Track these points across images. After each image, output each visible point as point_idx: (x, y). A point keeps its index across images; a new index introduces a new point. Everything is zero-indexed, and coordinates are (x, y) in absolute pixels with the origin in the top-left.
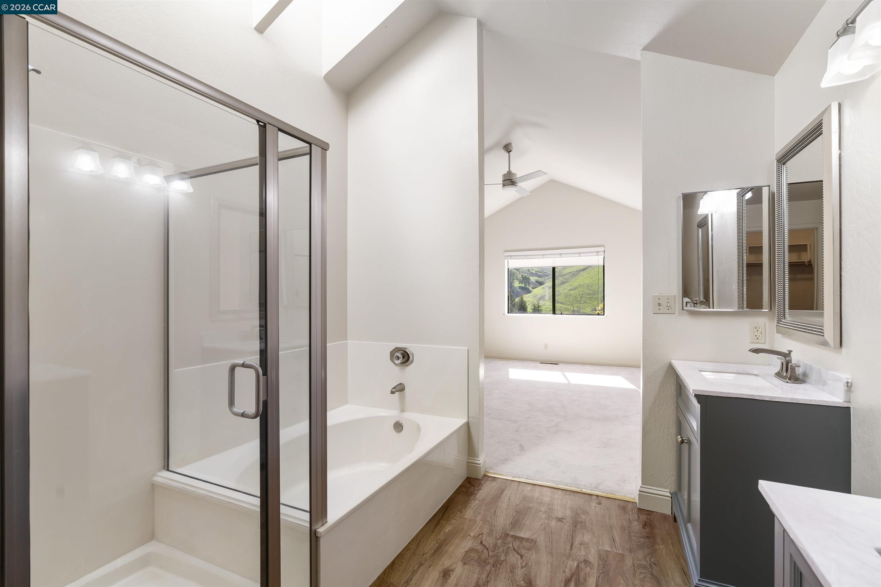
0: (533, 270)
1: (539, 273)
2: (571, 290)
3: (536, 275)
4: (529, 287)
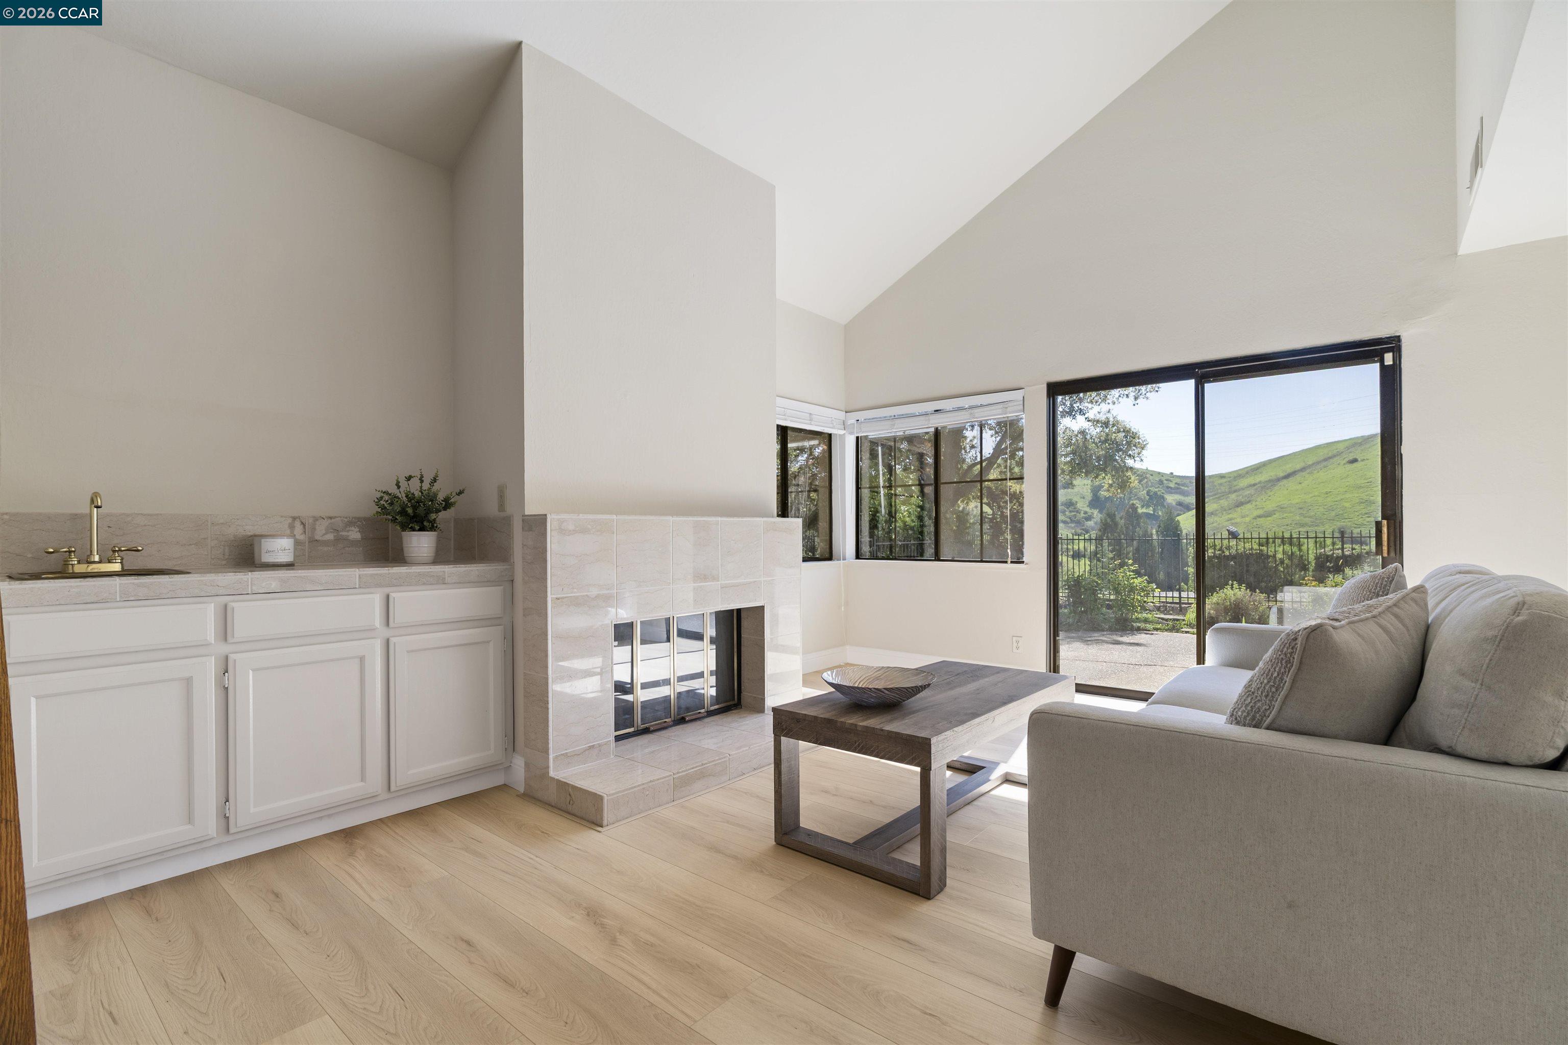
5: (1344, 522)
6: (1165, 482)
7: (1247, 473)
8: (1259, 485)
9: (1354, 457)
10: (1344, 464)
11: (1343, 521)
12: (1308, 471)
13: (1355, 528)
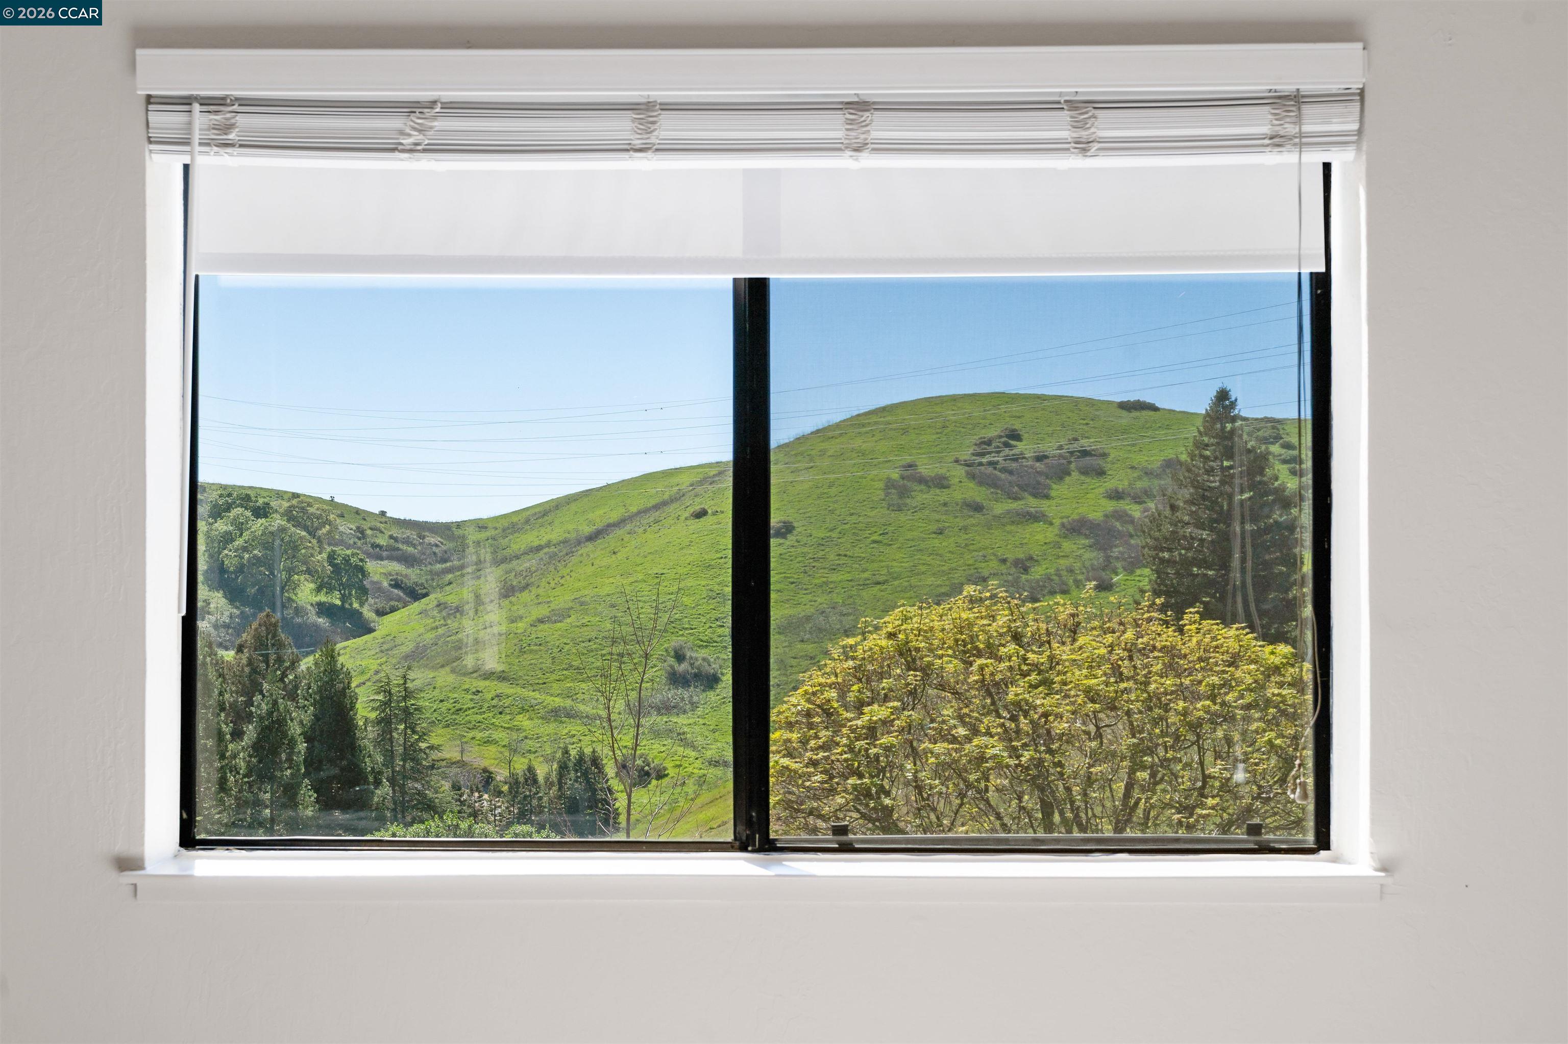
0: (382, 532)
1: (404, 547)
2: (541, 621)
3: (395, 553)
4: (362, 604)
5: (682, 635)
6: (369, 532)
7: (527, 521)
8: (546, 550)
9: (702, 506)
10: (686, 519)
11: (681, 633)
12: (628, 527)
13: (699, 647)
